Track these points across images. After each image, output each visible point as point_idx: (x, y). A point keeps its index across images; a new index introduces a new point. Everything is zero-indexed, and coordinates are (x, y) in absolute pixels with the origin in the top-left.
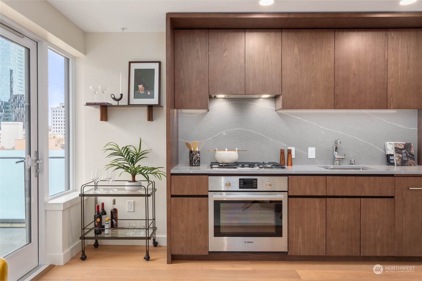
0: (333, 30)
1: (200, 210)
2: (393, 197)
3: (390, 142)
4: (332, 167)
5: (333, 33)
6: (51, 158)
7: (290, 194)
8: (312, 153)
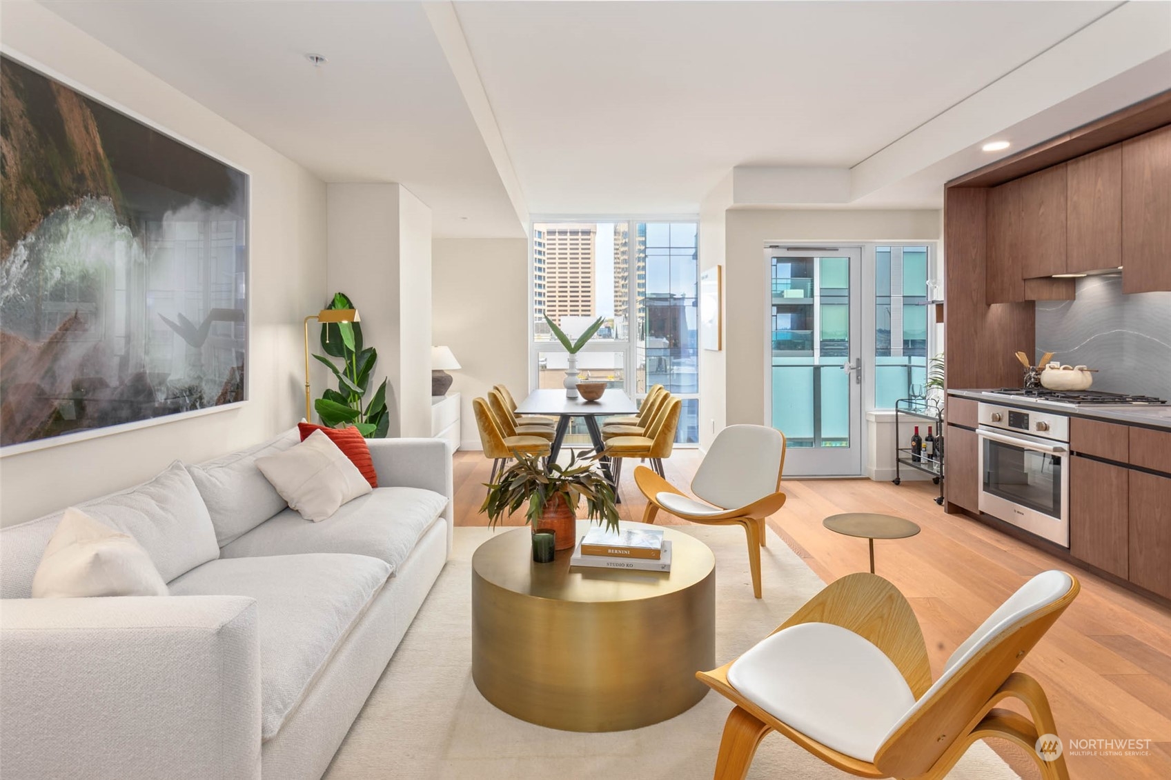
1: (971, 449)
7: (1072, 448)
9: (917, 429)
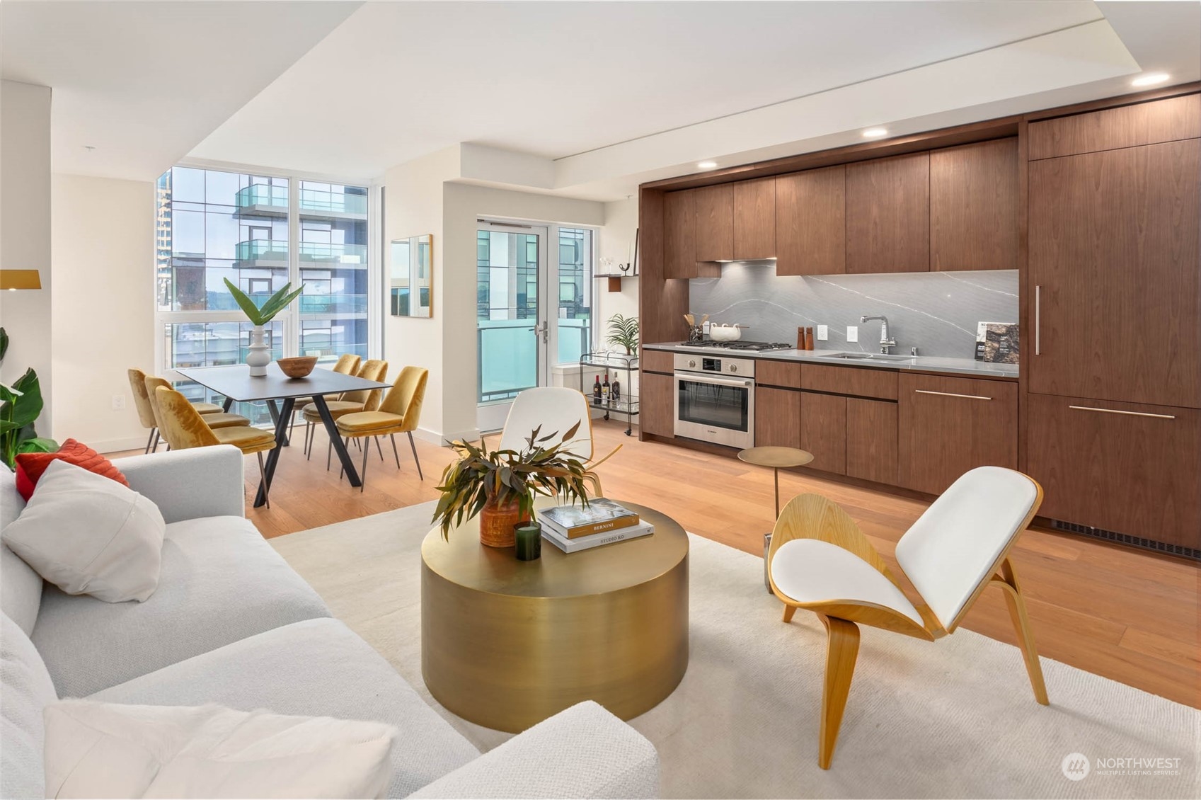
0: (844, 166)
1: (667, 389)
2: (896, 401)
3: (983, 323)
4: (872, 356)
5: (844, 169)
6: (560, 326)
7: (758, 382)
8: (852, 334)
9: (597, 377)
